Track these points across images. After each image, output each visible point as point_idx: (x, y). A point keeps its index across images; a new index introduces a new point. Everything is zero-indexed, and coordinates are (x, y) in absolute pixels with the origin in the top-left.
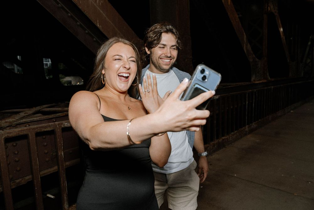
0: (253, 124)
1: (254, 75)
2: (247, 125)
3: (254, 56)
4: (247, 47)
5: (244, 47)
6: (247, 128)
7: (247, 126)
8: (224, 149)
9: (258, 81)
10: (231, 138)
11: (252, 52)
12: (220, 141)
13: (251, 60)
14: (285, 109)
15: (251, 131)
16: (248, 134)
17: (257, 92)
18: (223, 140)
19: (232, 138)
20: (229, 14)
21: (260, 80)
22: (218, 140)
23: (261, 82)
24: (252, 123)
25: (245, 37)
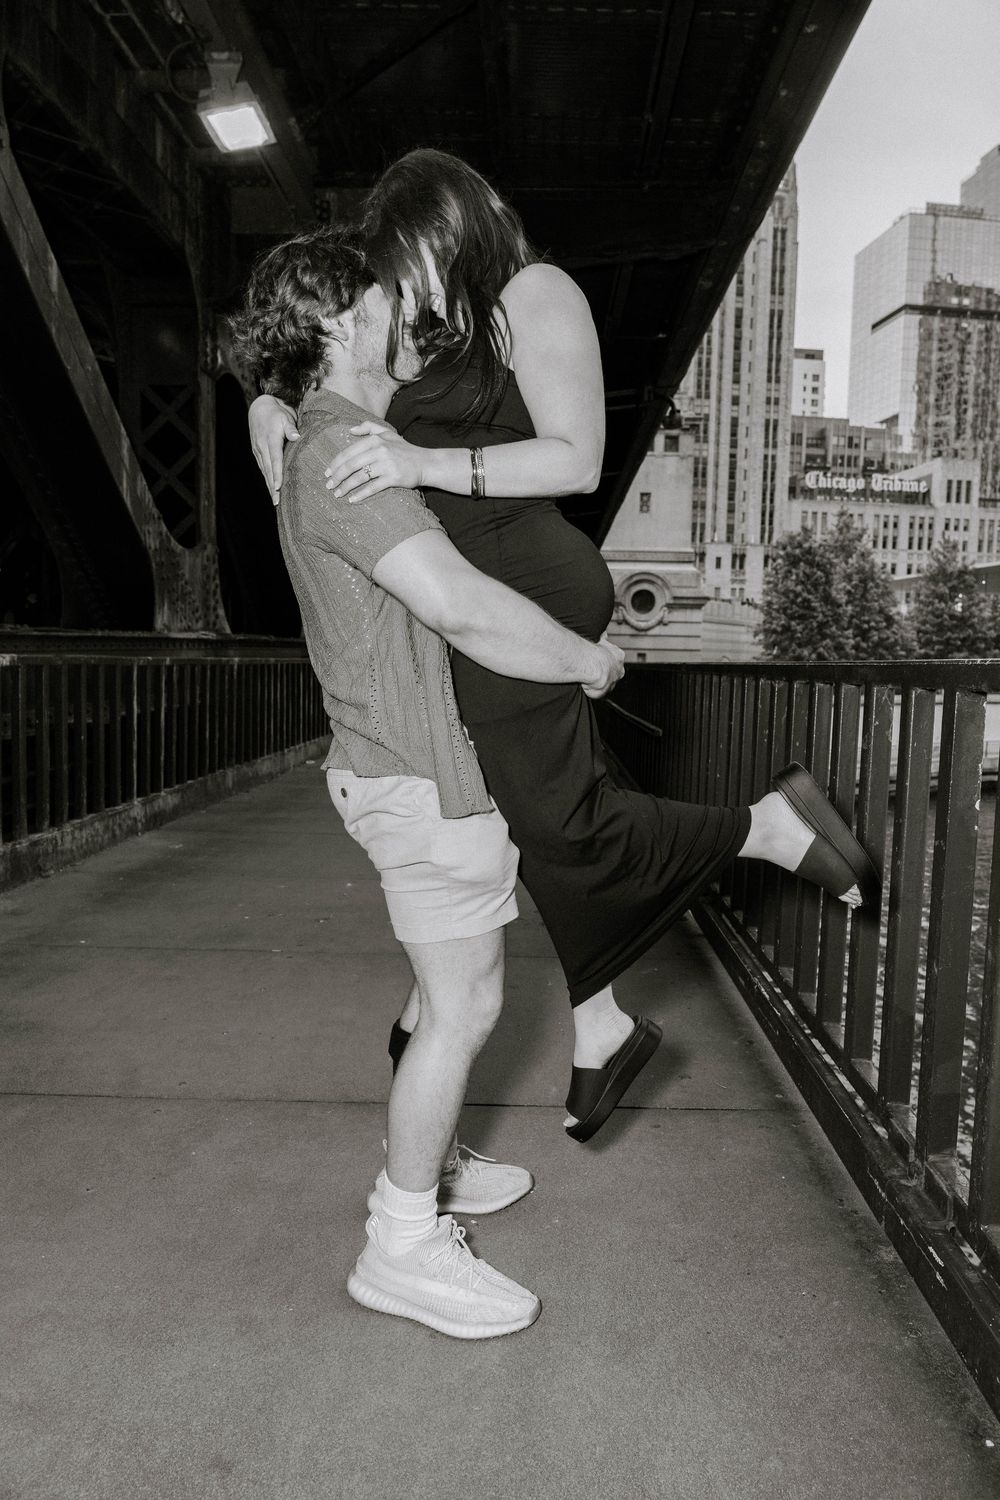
0: (163, 793)
1: (166, 607)
2: (138, 796)
3: (164, 529)
4: (133, 488)
5: (121, 484)
6: (137, 808)
7: (137, 801)
8: (38, 881)
9: (181, 631)
10: (68, 838)
11: (155, 511)
12: (18, 846)
13: (152, 543)
14: (286, 751)
15: (155, 821)
16: (143, 833)
17: (175, 668)
18: (34, 844)
19: (74, 838)
20: (54, 331)
21: (189, 629)
22: (10, 844)
23: (193, 636)
24: (160, 791)
25: (126, 443)
